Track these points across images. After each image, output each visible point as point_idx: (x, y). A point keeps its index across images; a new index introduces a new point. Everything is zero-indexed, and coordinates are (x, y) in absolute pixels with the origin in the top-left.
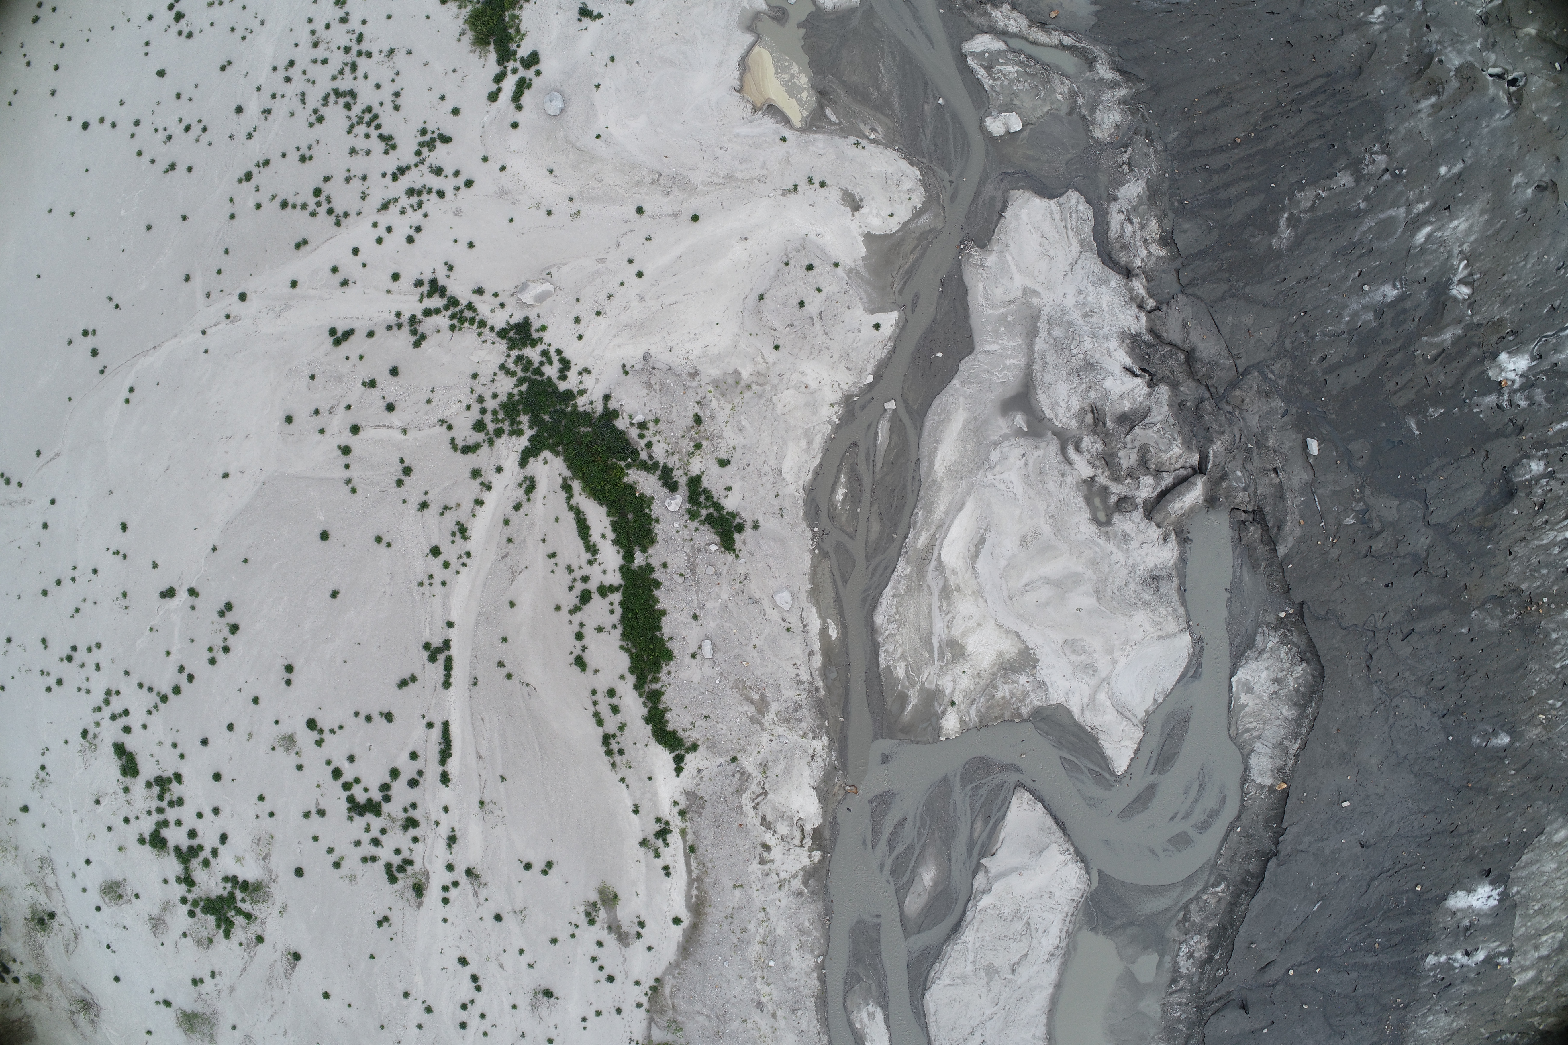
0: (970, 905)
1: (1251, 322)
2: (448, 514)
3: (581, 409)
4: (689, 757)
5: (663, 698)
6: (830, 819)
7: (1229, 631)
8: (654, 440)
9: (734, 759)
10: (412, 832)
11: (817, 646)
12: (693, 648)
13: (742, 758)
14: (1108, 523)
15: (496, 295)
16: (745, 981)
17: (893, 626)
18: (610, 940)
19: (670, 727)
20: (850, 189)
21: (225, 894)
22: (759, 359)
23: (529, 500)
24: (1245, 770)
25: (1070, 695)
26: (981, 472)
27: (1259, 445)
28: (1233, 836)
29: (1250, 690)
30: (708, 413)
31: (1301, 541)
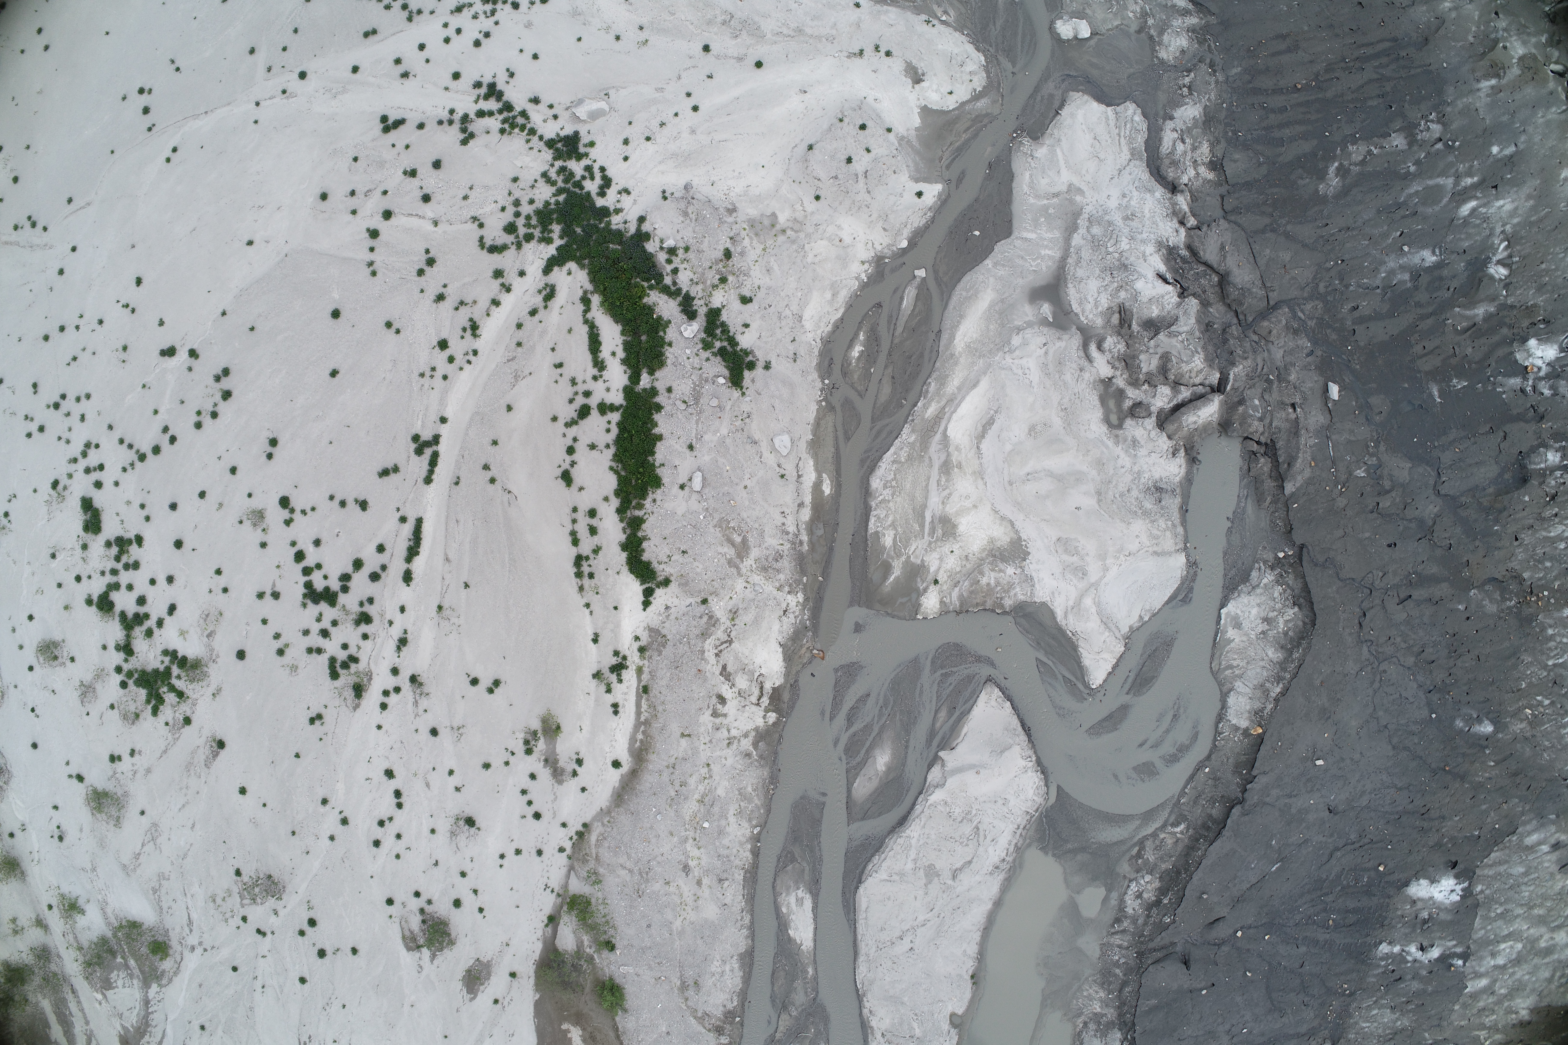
0: (920, 799)
1: (1288, 259)
2: (462, 309)
3: (614, 227)
4: (659, 592)
5: (644, 526)
6: (792, 681)
7: (1225, 561)
8: (681, 267)
9: (704, 601)
10: (364, 628)
11: (808, 499)
12: (682, 479)
13: (713, 601)
14: (1120, 426)
15: (551, 107)
16: (676, 839)
17: (888, 491)
18: (544, 774)
19: (645, 557)
20: (914, 62)
21: (162, 668)
22: (798, 207)
23: (546, 307)
24: (1222, 708)
25: (1056, 595)
26: (1000, 354)
27: (1279, 378)
28: (1201, 776)
29: (1238, 625)
30: (739, 249)
31: (1309, 482)
